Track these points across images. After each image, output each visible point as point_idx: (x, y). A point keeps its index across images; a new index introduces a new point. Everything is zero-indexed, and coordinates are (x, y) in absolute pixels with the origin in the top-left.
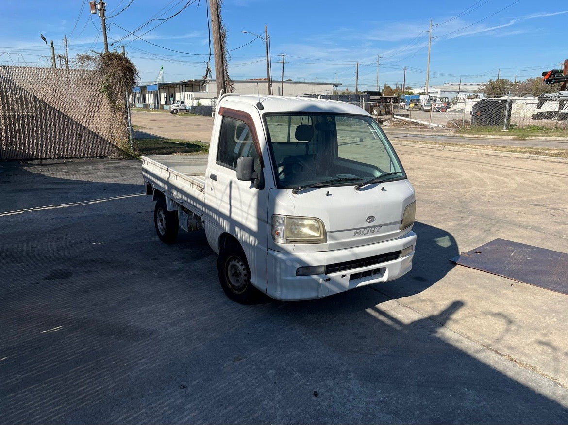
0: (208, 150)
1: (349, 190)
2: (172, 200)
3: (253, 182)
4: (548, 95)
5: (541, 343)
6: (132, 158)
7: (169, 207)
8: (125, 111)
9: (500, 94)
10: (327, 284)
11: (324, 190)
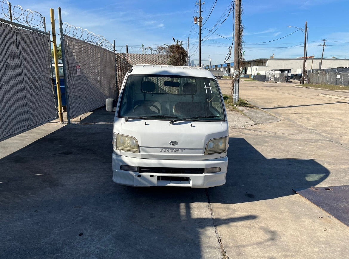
10: (139, 178)
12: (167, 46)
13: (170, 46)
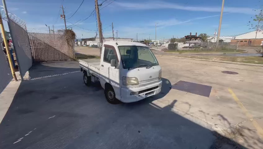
0: (100, 58)
1: (144, 68)
2: (89, 73)
3: (116, 67)
4: (186, 42)
5: (200, 111)
6: (75, 60)
7: (88, 75)
8: (73, 47)
9: (174, 42)
10: (139, 97)
11: (137, 69)
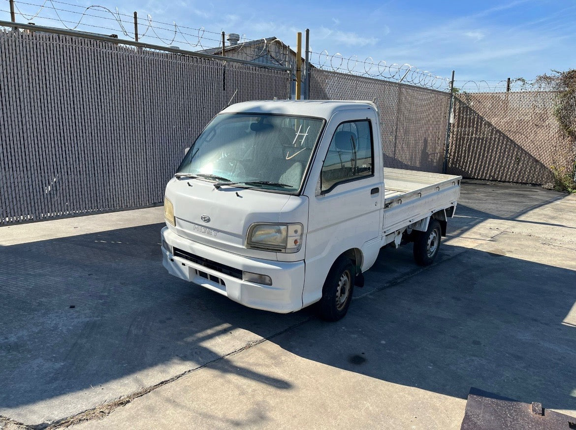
10: (172, 264)
12: (558, 73)
13: (564, 73)
